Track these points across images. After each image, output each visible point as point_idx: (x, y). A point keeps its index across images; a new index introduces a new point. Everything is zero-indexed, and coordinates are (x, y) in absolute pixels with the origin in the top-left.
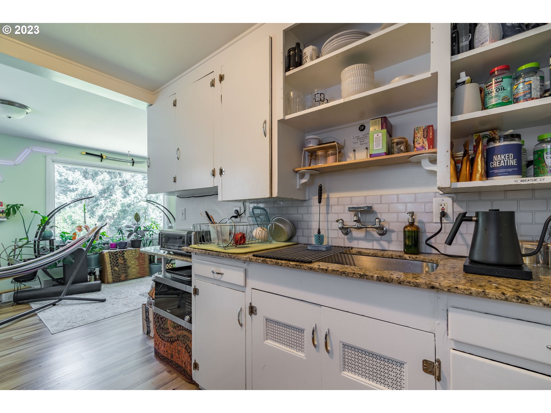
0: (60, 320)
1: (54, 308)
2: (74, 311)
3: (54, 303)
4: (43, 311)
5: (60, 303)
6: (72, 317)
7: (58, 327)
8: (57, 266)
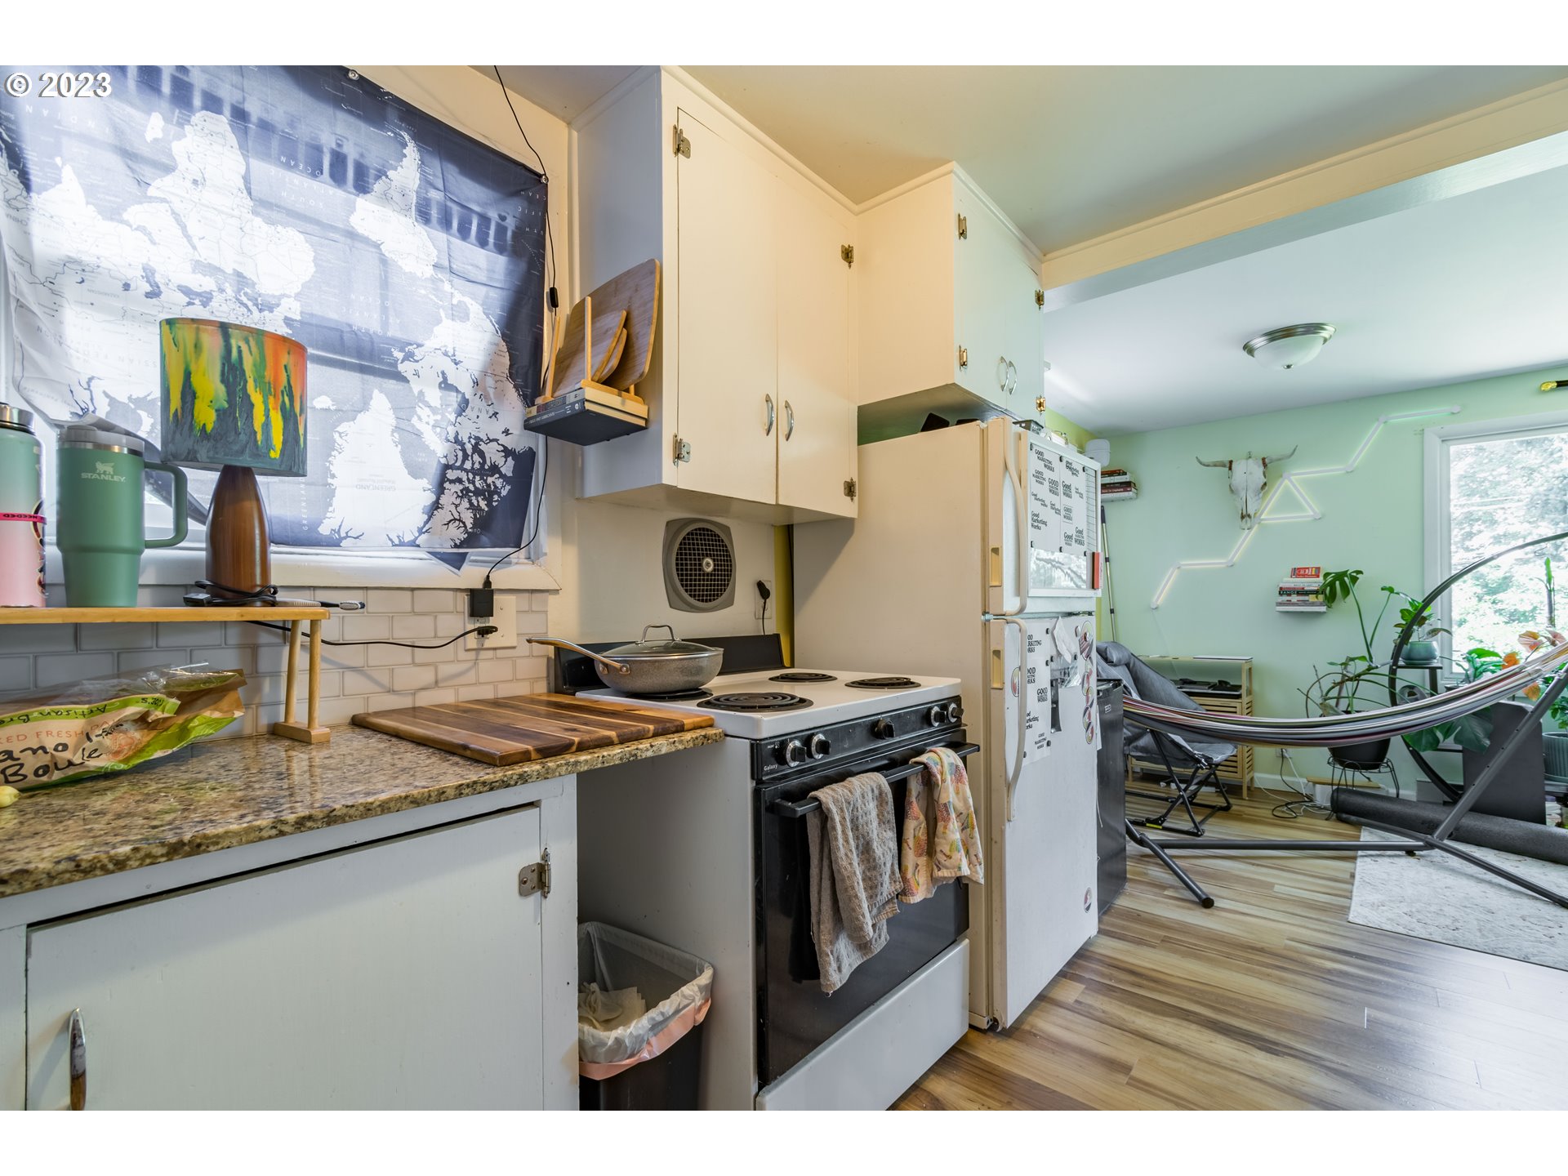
0: (1393, 899)
1: (1405, 862)
2: (1447, 894)
3: (1410, 849)
4: (1373, 858)
5: (1429, 856)
6: (1429, 904)
7: (1374, 912)
8: (1439, 747)
